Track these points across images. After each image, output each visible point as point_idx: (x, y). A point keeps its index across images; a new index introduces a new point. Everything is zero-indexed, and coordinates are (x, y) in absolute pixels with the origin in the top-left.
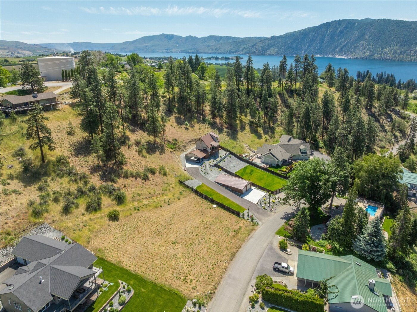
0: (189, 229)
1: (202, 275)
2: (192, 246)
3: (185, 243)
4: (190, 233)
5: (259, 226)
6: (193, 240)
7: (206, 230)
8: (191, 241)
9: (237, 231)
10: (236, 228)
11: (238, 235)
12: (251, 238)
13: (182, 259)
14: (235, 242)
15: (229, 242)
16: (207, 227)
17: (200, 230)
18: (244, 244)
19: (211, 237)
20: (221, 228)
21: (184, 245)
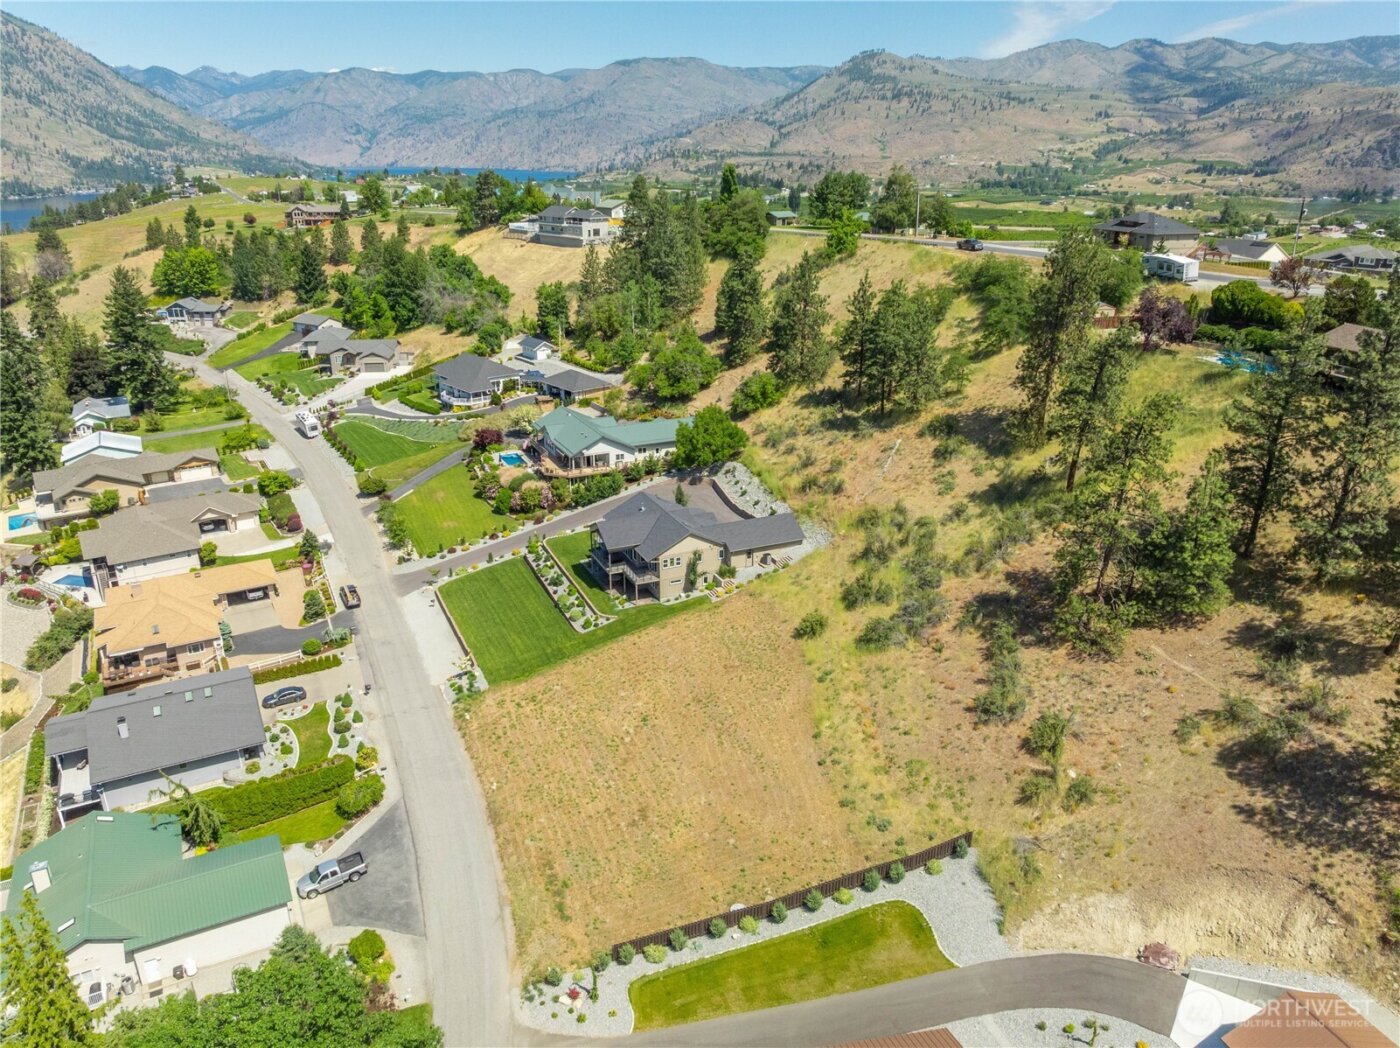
0: (673, 770)
1: (513, 726)
2: (603, 748)
3: (627, 740)
4: (656, 766)
5: (517, 991)
6: (625, 760)
7: (635, 807)
8: (625, 756)
9: (558, 894)
10: (573, 902)
12: (501, 917)
13: (584, 714)
14: (527, 850)
15: (539, 836)
16: (644, 817)
17: (649, 794)
18: (501, 876)
19: (600, 805)
20: (611, 855)
21: (622, 735)
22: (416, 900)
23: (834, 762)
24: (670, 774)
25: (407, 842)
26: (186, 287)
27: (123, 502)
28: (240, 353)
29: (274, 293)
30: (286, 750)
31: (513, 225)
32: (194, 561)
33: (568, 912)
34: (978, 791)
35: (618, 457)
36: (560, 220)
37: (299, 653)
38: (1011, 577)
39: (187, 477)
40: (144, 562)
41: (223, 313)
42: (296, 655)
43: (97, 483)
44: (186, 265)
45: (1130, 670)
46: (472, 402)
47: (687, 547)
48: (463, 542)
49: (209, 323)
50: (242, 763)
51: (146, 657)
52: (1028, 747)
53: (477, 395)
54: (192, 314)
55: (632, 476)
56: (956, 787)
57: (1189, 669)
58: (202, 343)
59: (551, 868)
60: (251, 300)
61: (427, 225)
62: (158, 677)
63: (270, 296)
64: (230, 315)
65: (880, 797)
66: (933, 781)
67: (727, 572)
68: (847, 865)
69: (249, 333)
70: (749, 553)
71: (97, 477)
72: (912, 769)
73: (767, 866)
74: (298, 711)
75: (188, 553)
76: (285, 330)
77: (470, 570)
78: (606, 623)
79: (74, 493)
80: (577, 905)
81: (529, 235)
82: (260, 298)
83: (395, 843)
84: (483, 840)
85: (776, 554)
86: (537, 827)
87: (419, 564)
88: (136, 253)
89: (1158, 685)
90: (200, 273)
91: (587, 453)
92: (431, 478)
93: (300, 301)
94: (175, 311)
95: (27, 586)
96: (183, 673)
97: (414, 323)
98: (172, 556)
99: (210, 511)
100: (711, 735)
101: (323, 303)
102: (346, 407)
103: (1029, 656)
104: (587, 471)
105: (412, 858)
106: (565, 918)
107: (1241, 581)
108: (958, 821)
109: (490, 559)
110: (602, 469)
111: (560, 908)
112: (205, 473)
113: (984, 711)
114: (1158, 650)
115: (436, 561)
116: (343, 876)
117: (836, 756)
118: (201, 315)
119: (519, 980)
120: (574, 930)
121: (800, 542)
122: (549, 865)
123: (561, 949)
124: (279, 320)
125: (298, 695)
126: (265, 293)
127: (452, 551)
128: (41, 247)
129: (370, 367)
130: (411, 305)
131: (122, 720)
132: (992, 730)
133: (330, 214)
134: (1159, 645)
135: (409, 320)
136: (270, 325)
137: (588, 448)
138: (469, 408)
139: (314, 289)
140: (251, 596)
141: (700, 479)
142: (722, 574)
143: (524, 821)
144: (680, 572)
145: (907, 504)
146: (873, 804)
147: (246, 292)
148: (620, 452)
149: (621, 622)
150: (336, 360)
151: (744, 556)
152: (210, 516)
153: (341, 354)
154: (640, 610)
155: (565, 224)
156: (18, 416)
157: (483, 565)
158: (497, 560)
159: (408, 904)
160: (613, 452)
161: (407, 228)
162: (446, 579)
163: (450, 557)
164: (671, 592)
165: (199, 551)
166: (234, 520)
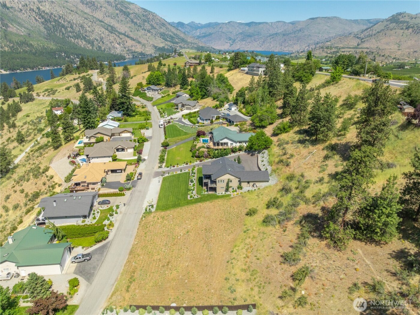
0: (185, 251)
1: (153, 225)
2: (171, 238)
3: (179, 237)
4: (181, 249)
5: (102, 310)
6: (174, 244)
7: (168, 261)
8: (175, 243)
9: (131, 282)
11: (129, 276)
12: (113, 285)
13: (173, 226)
14: (132, 265)
15: (137, 262)
16: (168, 265)
17: (174, 257)
18: (121, 272)
19: (159, 257)
20: (152, 275)
21: (179, 235)
22: (96, 273)
23: (232, 263)
24: (183, 252)
25: (105, 253)
26: (153, 82)
27: (105, 140)
28: (160, 101)
29: (175, 85)
30: (94, 218)
31: (242, 68)
32: (111, 159)
33: (129, 289)
34: (269, 288)
35: (231, 144)
36: (253, 67)
37: (117, 190)
38: (323, 209)
39: (124, 135)
40: (97, 158)
41: (161, 90)
42: (117, 191)
43: (99, 134)
44: (154, 76)
45: (345, 257)
46: (205, 122)
47: (227, 177)
48: (178, 164)
49: (157, 93)
50: (82, 219)
51: (82, 184)
52: (294, 277)
53: (207, 120)
54: (153, 90)
55: (233, 151)
56: (263, 284)
57: (369, 263)
58: (152, 98)
59: (134, 274)
60: (169, 87)
61: (220, 68)
62: (84, 190)
63: (174, 86)
64: (163, 91)
65: (238, 280)
66: (257, 280)
67: (240, 187)
68: (214, 302)
69: (165, 96)
70: (248, 182)
71: (99, 133)
72: (253, 274)
73: (191, 294)
74: (105, 207)
75: (109, 157)
76: (174, 95)
77: (175, 173)
78: (196, 197)
79: (92, 136)
80: (134, 287)
81: (246, 72)
82: (171, 87)
83: (102, 253)
84: (124, 258)
85: (258, 184)
86: (139, 259)
87: (164, 169)
88: (145, 72)
89: (353, 266)
90: (157, 79)
91: (221, 142)
92: (182, 143)
93: (181, 88)
94: (149, 89)
95: (74, 160)
96: (90, 190)
97: (206, 97)
98: (105, 157)
99: (120, 145)
100: (203, 242)
101: (186, 89)
102: (175, 120)
103: (313, 241)
104: (220, 147)
105: (103, 258)
106: (128, 291)
107: (408, 230)
108: (257, 298)
109: (181, 171)
110: (225, 147)
111: (128, 287)
112: (128, 135)
113: (286, 258)
114: (360, 251)
115: (169, 169)
116: (82, 259)
117: (233, 261)
118: (155, 90)
119: (105, 307)
120: (127, 296)
121: (268, 181)
122: (134, 272)
123: (120, 300)
124: (173, 93)
125: (108, 202)
126: (173, 85)
127: (174, 166)
128: (124, 70)
129: (188, 109)
130: (205, 91)
131: (55, 201)
132: (285, 266)
133: (196, 63)
134: (361, 249)
135: (204, 96)
136: (171, 94)
137: (221, 140)
138: (203, 123)
139: (185, 85)
140: (118, 171)
141: (254, 154)
142: (238, 188)
143: (136, 256)
144: (224, 185)
145: (305, 174)
146: (234, 282)
147: (168, 85)
148: (232, 142)
149: (201, 198)
150: (180, 105)
151: (246, 183)
152: (120, 147)
153: (181, 104)
154: (208, 195)
155: (255, 69)
156: (86, 114)
157: (179, 172)
158: (183, 171)
159: (93, 273)
160: (230, 142)
161: (214, 68)
162: (167, 175)
163: (172, 168)
164: (220, 191)
165: (112, 156)
166: (127, 149)
